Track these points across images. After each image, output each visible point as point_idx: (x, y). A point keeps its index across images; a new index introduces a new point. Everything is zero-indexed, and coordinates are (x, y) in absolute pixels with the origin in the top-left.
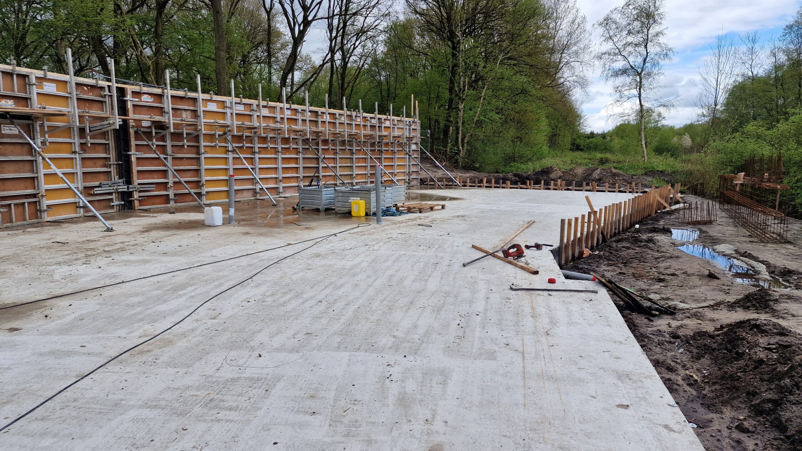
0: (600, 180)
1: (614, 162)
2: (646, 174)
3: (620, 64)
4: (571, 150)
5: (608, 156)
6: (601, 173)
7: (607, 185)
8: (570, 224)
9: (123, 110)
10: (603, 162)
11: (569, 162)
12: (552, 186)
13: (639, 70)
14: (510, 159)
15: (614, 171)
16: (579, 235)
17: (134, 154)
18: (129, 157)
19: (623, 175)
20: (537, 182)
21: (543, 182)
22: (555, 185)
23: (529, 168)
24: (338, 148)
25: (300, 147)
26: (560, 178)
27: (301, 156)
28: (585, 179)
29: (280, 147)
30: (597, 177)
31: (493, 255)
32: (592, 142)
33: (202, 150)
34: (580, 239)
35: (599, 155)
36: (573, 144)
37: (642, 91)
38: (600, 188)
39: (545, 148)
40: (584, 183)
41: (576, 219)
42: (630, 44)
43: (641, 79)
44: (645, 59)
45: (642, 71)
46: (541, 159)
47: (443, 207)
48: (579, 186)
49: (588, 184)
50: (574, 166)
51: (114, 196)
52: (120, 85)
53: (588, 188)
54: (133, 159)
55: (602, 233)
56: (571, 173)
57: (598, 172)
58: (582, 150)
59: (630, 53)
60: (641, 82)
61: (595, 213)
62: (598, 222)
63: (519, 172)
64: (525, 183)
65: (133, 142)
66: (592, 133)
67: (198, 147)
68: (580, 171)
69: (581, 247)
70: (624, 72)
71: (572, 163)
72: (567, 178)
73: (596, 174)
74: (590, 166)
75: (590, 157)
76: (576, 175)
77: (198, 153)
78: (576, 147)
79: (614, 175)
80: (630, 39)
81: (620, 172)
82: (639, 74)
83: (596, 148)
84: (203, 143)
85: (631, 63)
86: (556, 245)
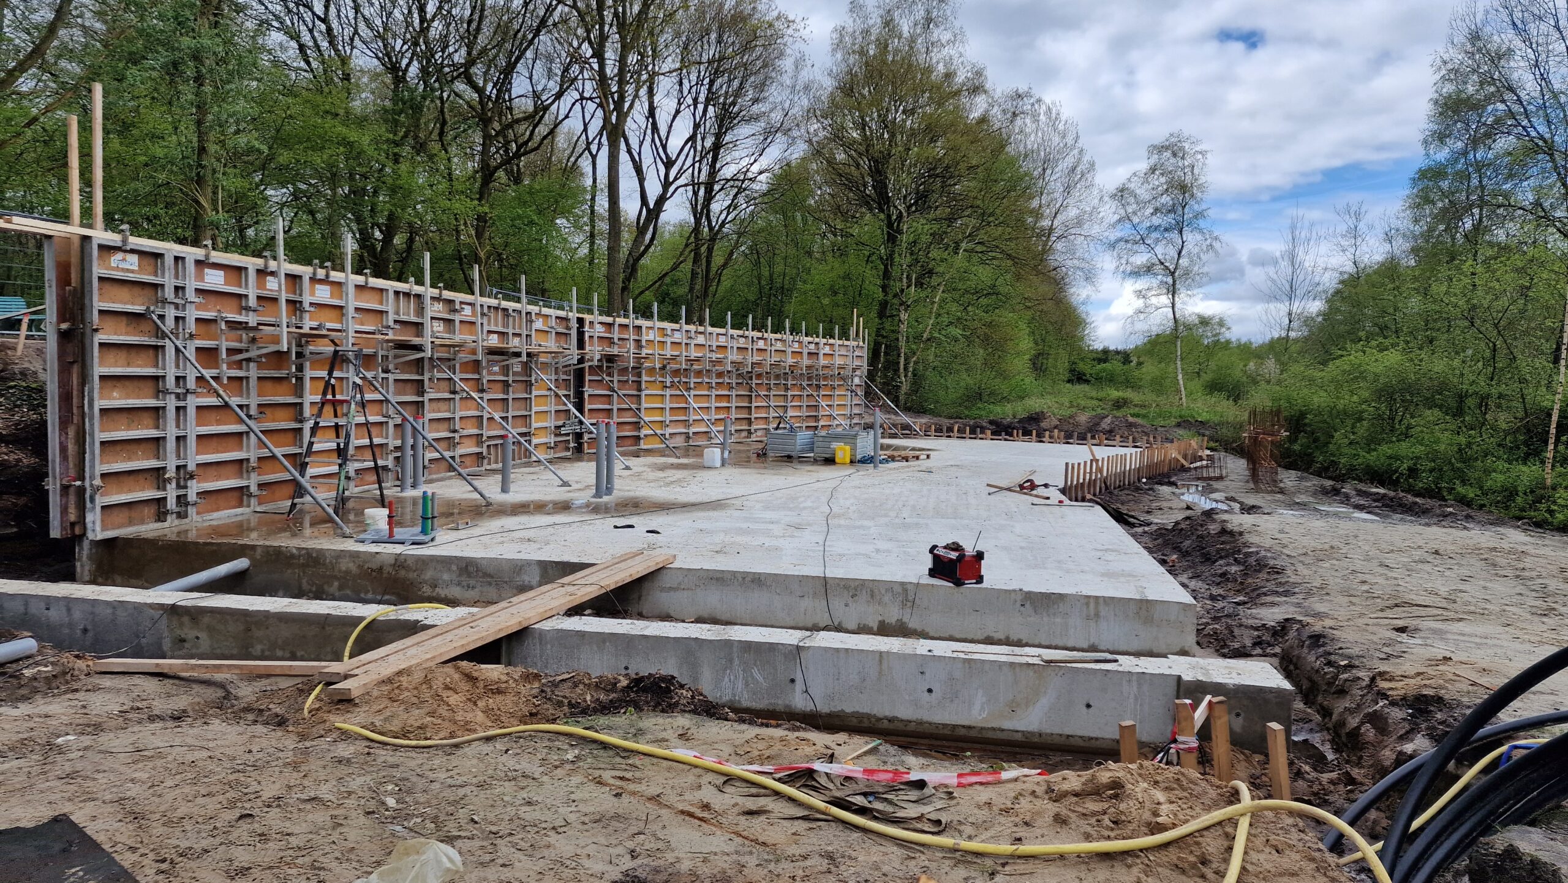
0: (1111, 431)
1: (1136, 406)
2: (1179, 425)
3: (1141, 258)
4: (1069, 381)
5: (1129, 394)
6: (1112, 422)
7: (1118, 437)
8: (1073, 467)
9: (581, 345)
10: (1119, 404)
11: (1067, 404)
12: (1047, 439)
13: (1172, 267)
14: (976, 396)
15: (1131, 419)
16: (1081, 481)
17: (588, 390)
18: (583, 392)
19: (1142, 426)
20: (1027, 433)
21: (1034, 432)
22: (1051, 437)
23: (1007, 411)
24: (772, 382)
25: (734, 381)
26: (1056, 427)
27: (734, 393)
28: (1090, 430)
29: (714, 381)
30: (1107, 428)
31: (1009, 489)
32: (1104, 370)
33: (643, 387)
34: (1083, 484)
35: (1115, 394)
36: (1072, 371)
37: (1176, 299)
38: (1110, 443)
39: (1029, 380)
40: (1089, 435)
41: (1079, 464)
42: (1156, 228)
43: (1174, 282)
44: (1179, 254)
45: (1176, 269)
46: (1023, 398)
47: (928, 457)
48: (1082, 438)
49: (1093, 437)
50: (1074, 410)
51: (570, 438)
52: (581, 316)
53: (1094, 442)
54: (586, 396)
55: (1105, 483)
56: (1071, 421)
57: (1108, 420)
58: (1087, 382)
59: (1157, 241)
60: (1174, 284)
61: (1097, 461)
62: (1100, 470)
63: (997, 418)
64: (1011, 435)
65: (587, 378)
66: (1106, 351)
67: (639, 383)
68: (1083, 418)
69: (1083, 492)
70: (1148, 269)
71: (1072, 406)
72: (1066, 428)
73: (1105, 424)
74: (1099, 411)
75: (1101, 394)
76: (1078, 425)
77: (640, 390)
78: (1077, 377)
79: (1131, 425)
80: (1156, 220)
81: (1139, 421)
82: (1173, 274)
83: (1112, 380)
84: (645, 378)
85: (1160, 257)
86: (1061, 485)
